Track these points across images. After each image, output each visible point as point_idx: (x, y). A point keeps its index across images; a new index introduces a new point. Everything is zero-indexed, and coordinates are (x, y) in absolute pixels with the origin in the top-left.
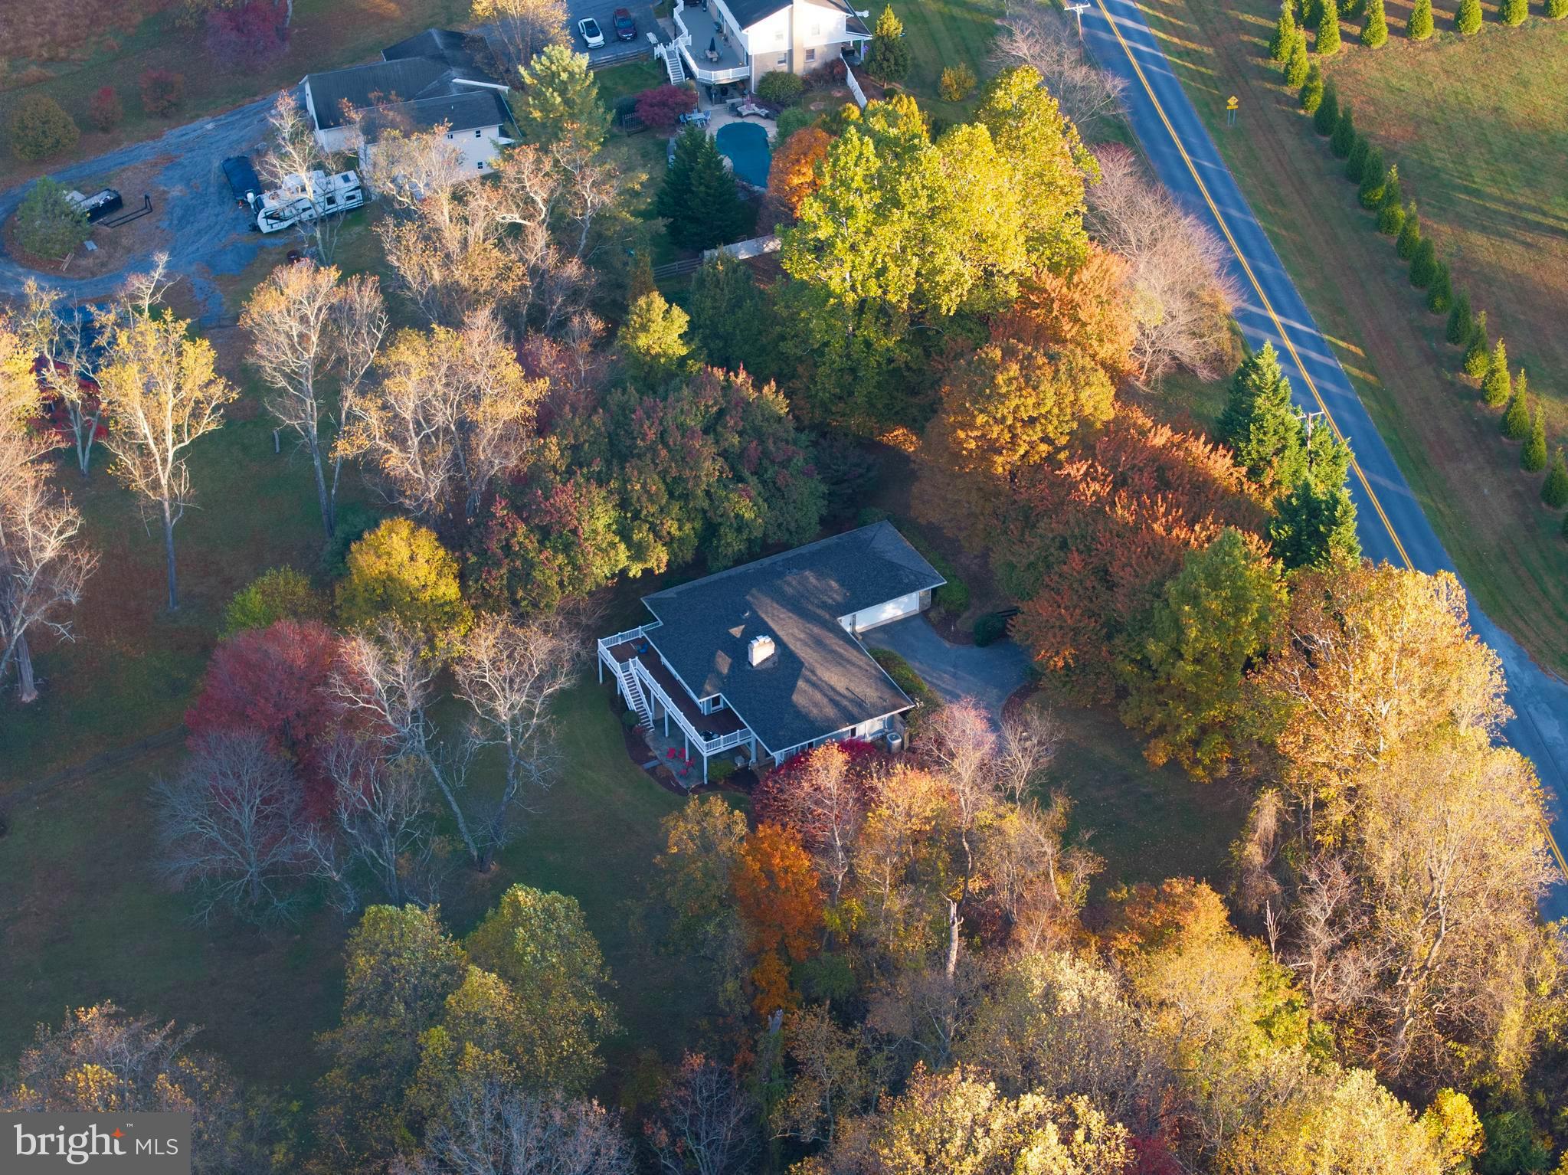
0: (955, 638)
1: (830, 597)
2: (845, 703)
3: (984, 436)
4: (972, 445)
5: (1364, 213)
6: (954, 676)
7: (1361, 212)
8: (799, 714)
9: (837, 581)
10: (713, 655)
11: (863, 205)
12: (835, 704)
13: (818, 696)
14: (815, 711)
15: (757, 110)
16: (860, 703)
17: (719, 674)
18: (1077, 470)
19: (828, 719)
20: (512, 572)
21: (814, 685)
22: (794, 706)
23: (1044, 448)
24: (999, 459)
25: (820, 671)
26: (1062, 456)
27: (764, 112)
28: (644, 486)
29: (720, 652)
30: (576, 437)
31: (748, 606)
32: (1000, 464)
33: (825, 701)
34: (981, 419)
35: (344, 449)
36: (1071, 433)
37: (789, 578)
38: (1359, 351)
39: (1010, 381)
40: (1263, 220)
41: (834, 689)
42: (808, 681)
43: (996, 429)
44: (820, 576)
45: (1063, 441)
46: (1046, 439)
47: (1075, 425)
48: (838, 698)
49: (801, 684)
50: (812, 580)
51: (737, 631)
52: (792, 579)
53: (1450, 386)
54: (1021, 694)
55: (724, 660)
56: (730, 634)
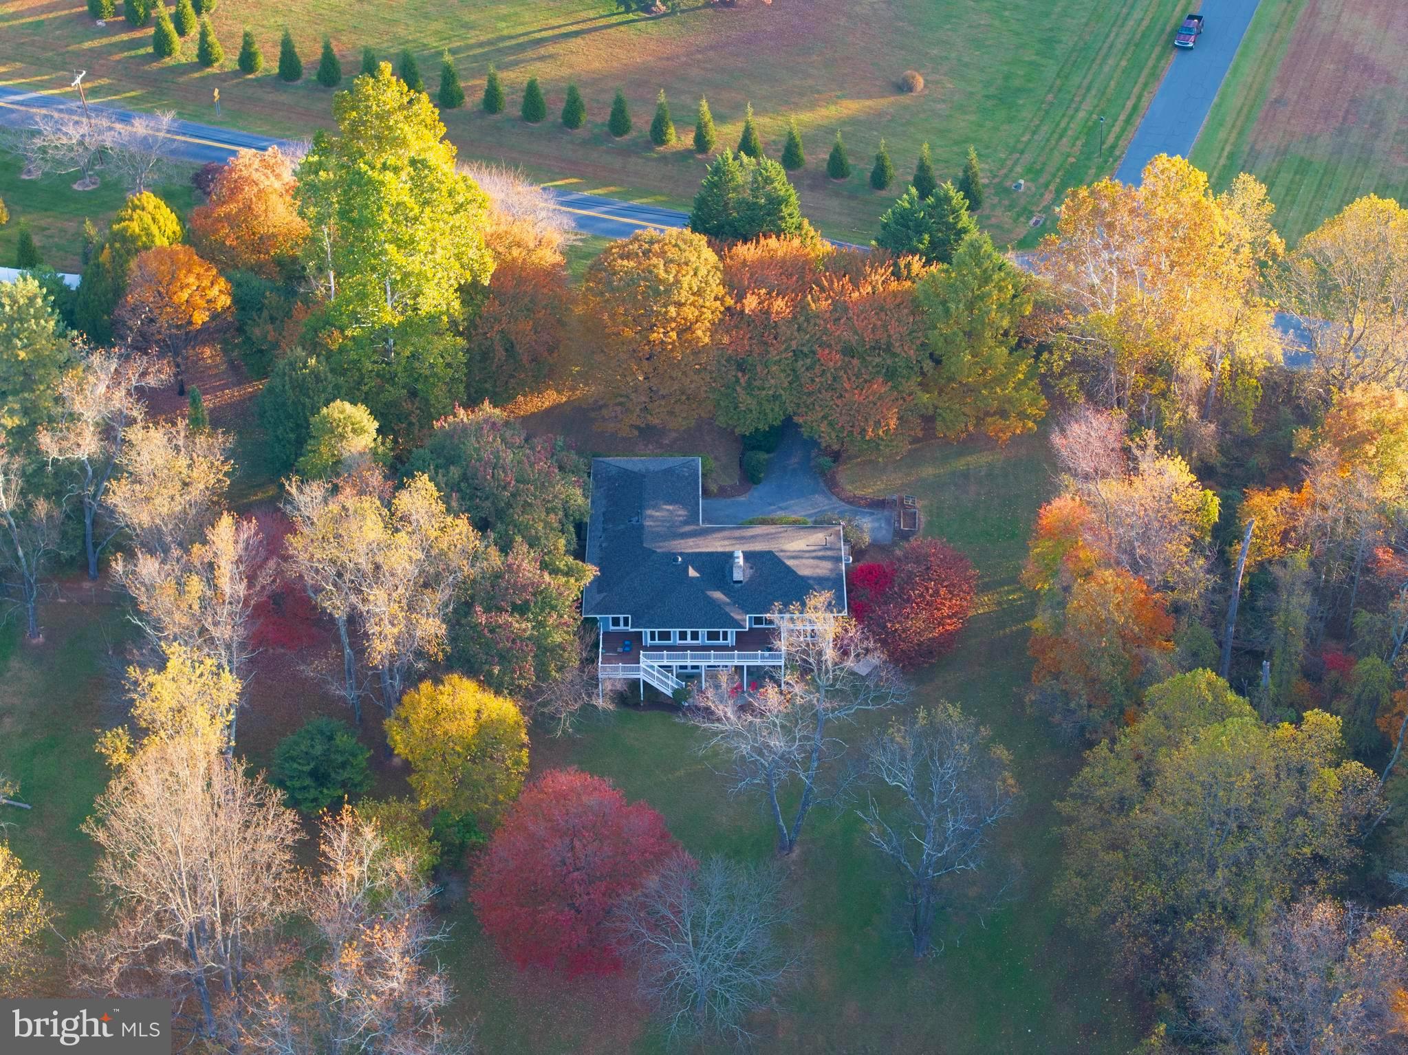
1: (678, 516)
8: (819, 580)
9: (665, 503)
10: (706, 598)
12: (820, 558)
13: (808, 561)
14: (820, 571)
16: (825, 548)
17: (728, 604)
19: (831, 570)
21: (794, 558)
22: (809, 578)
25: (783, 547)
28: (544, 522)
29: (710, 593)
31: (670, 556)
33: (814, 561)
37: (646, 523)
38: (575, 180)
39: (666, 271)
41: (804, 551)
42: (789, 558)
43: (687, 310)
44: (655, 508)
48: (814, 554)
49: (789, 563)
50: (655, 514)
51: (692, 573)
52: (648, 523)
53: (664, 159)
54: (832, 486)
55: (718, 595)
56: (693, 578)
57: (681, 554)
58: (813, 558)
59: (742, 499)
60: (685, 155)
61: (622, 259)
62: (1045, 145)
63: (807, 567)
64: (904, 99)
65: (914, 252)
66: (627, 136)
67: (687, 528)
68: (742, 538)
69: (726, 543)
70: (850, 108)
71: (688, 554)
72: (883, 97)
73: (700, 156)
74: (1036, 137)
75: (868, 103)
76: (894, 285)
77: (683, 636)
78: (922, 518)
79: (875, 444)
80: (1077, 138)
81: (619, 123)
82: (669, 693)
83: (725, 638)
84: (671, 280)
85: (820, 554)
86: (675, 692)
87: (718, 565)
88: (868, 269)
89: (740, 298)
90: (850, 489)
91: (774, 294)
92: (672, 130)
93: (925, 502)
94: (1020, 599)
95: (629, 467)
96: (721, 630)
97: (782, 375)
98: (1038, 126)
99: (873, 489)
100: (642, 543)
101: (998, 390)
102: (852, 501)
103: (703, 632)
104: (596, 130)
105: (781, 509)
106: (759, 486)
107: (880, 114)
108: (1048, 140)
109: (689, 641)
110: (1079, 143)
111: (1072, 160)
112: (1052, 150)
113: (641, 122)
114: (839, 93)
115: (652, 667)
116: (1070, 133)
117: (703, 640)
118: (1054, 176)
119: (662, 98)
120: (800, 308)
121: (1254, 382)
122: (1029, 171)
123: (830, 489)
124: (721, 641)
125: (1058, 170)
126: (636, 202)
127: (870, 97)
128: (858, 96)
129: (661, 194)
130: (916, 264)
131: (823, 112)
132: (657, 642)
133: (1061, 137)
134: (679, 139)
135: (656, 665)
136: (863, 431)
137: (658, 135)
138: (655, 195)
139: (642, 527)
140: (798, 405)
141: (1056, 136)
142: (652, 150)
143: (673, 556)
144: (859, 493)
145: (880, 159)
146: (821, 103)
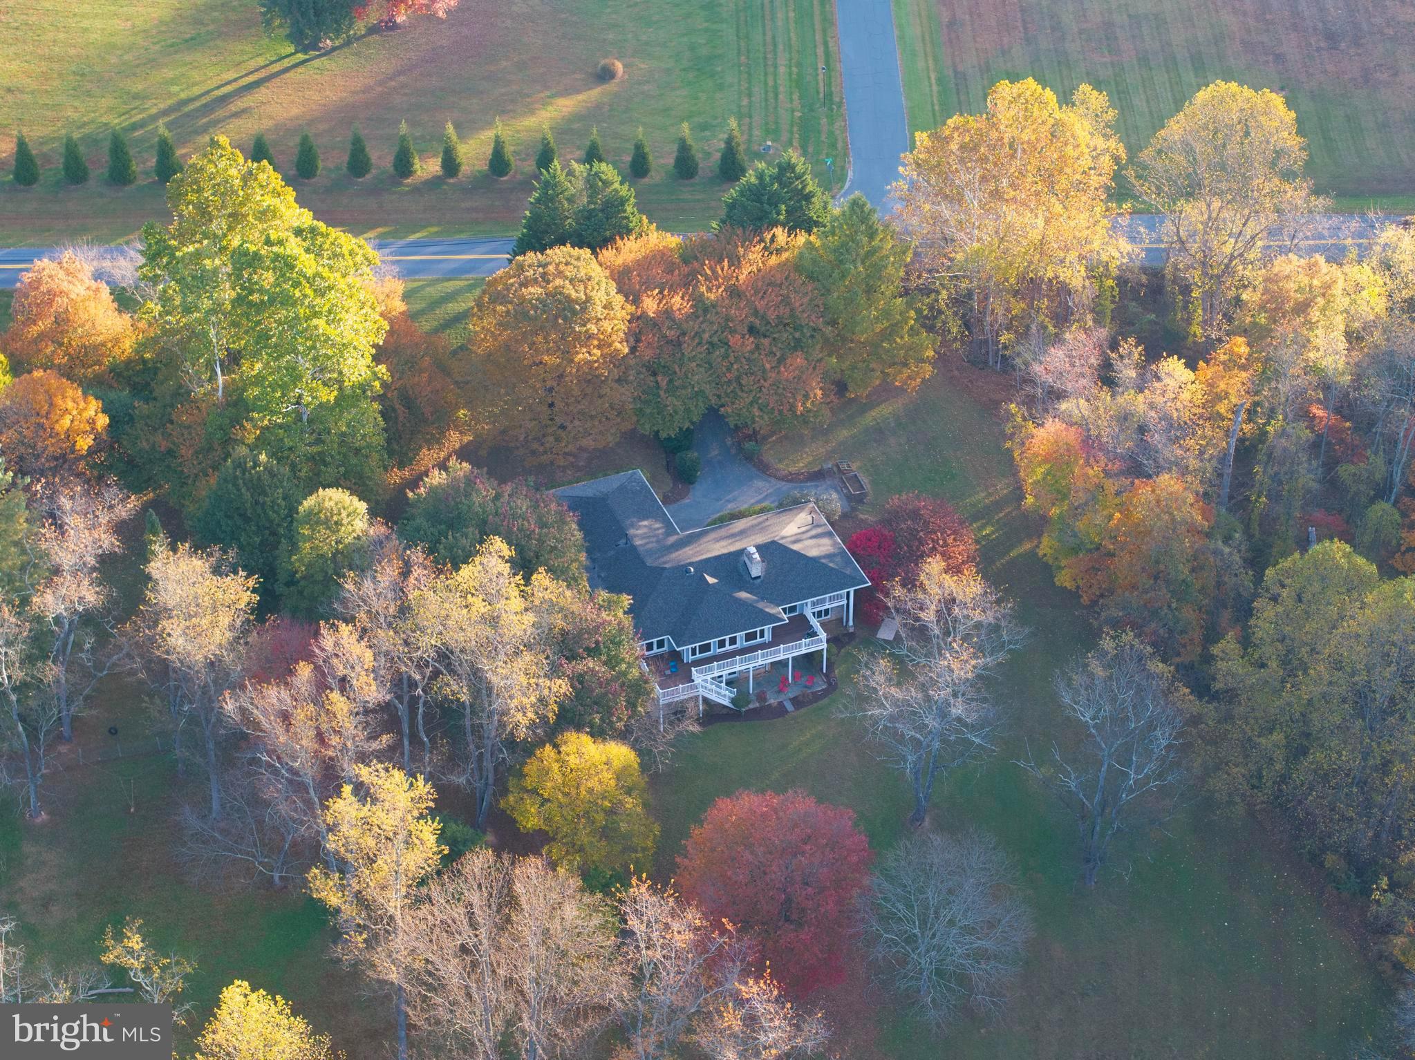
8: (829, 557)
13: (808, 543)
14: (824, 549)
16: (814, 526)
17: (757, 601)
19: (833, 545)
21: (796, 542)
22: (820, 557)
25: (779, 534)
29: (735, 596)
41: (800, 534)
42: (792, 543)
49: (795, 547)
51: (711, 580)
52: (638, 542)
53: (417, 190)
54: (764, 469)
55: (743, 595)
56: (714, 584)
57: (691, 564)
58: (811, 538)
59: (687, 501)
60: (433, 183)
61: (526, 287)
62: (767, 105)
63: (812, 547)
64: (613, 86)
65: (775, 224)
66: (368, 176)
67: (672, 539)
68: (733, 535)
69: (723, 543)
70: (566, 106)
71: (695, 563)
72: (590, 89)
73: (452, 181)
74: (753, 99)
75: (580, 97)
76: (773, 260)
77: (722, 644)
78: (864, 480)
79: (804, 419)
80: (791, 93)
81: (358, 164)
82: (726, 702)
83: (762, 635)
84: (584, 297)
85: (813, 532)
86: (733, 701)
87: (732, 566)
88: (741, 250)
89: (636, 301)
90: (785, 467)
91: (666, 292)
92: (416, 161)
93: (858, 464)
94: (993, 533)
95: (580, 494)
96: (758, 629)
97: (702, 370)
98: (749, 89)
99: (801, 462)
100: (646, 562)
101: (898, 340)
102: (791, 478)
103: (740, 635)
104: (333, 176)
105: (729, 501)
106: (697, 486)
107: (598, 106)
108: (766, 100)
109: (728, 647)
110: (796, 96)
111: (798, 114)
112: (775, 108)
113: (381, 158)
114: (548, 94)
115: (706, 681)
116: (781, 89)
117: (741, 643)
118: (792, 133)
119: (404, 128)
120: (698, 300)
121: (1110, 282)
122: (768, 131)
123: (764, 472)
124: (759, 640)
125: (792, 126)
126: (412, 238)
127: (578, 92)
128: (567, 92)
129: (432, 225)
130: (780, 234)
132: (698, 655)
133: (776, 95)
134: (427, 167)
135: (709, 678)
136: (792, 408)
137: (403, 166)
138: (425, 227)
139: (634, 548)
140: (719, 397)
141: (771, 95)
142: (401, 184)
143: (683, 569)
144: (793, 469)
145: (639, 147)
146: (537, 106)
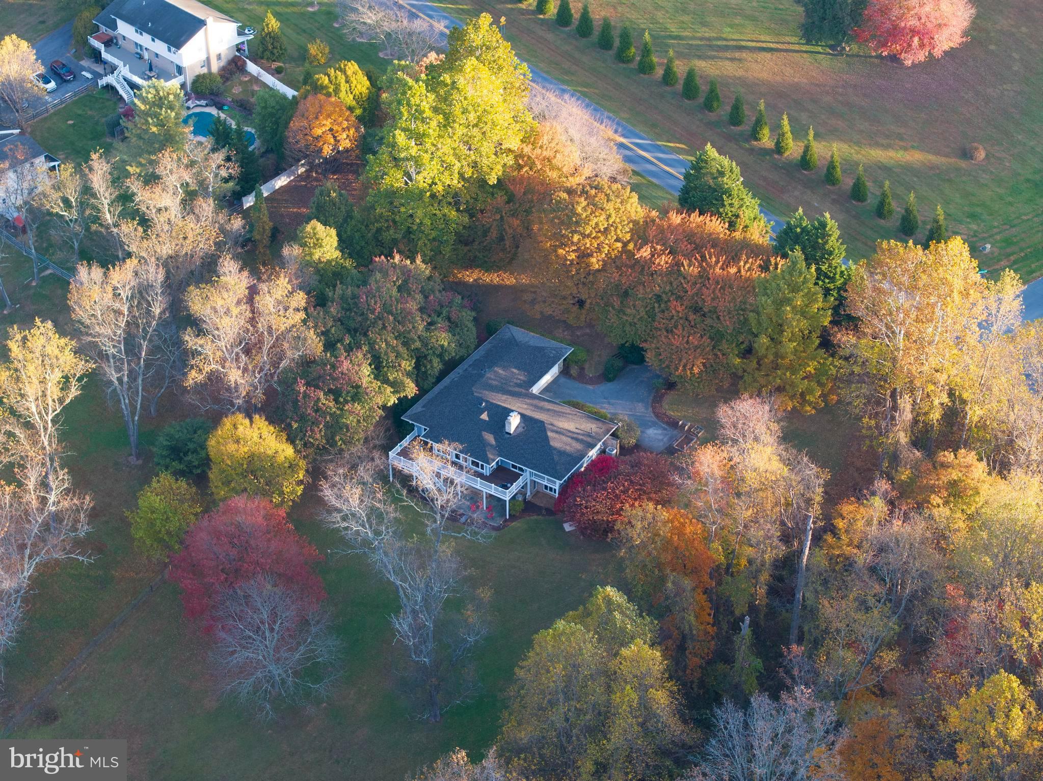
0: (591, 381)
1: (517, 379)
2: (581, 437)
3: (579, 248)
4: (573, 256)
5: (625, 66)
6: (609, 403)
7: (622, 65)
8: (562, 453)
9: (515, 368)
10: (480, 436)
11: (432, 128)
12: (577, 440)
13: (564, 438)
14: (568, 448)
15: (198, 103)
16: (589, 435)
17: (491, 445)
18: (645, 252)
19: (578, 451)
20: (327, 426)
21: (557, 432)
22: (555, 449)
23: (619, 245)
24: (594, 260)
25: (556, 423)
26: (631, 246)
27: (203, 102)
28: (387, 343)
29: (484, 433)
30: (325, 325)
31: (480, 400)
32: (595, 262)
33: (569, 439)
34: (576, 238)
35: (194, 377)
36: (631, 230)
37: (488, 375)
38: (683, 146)
39: (584, 209)
40: (568, 86)
41: (570, 431)
42: (553, 431)
43: (587, 241)
44: (504, 368)
45: (628, 236)
46: (618, 240)
47: (631, 225)
48: (575, 436)
49: (550, 434)
50: (501, 371)
51: (484, 416)
53: (752, 151)
54: (656, 401)
55: (489, 437)
56: (482, 419)
57: (487, 402)
58: (572, 438)
59: (591, 387)
60: (765, 152)
63: (561, 442)
64: (963, 164)
66: (739, 128)
70: (915, 157)
71: (492, 403)
72: (947, 156)
73: (776, 156)
75: (931, 157)
84: (584, 216)
91: (667, 252)
95: (519, 337)
100: (473, 385)
102: (659, 416)
103: (469, 459)
104: (721, 118)
106: (609, 384)
107: (932, 167)
114: (916, 145)
117: (469, 465)
127: (937, 154)
128: (928, 150)
131: (891, 153)
134: (766, 140)
137: (756, 132)
139: (482, 376)
142: (748, 142)
146: (896, 147)
